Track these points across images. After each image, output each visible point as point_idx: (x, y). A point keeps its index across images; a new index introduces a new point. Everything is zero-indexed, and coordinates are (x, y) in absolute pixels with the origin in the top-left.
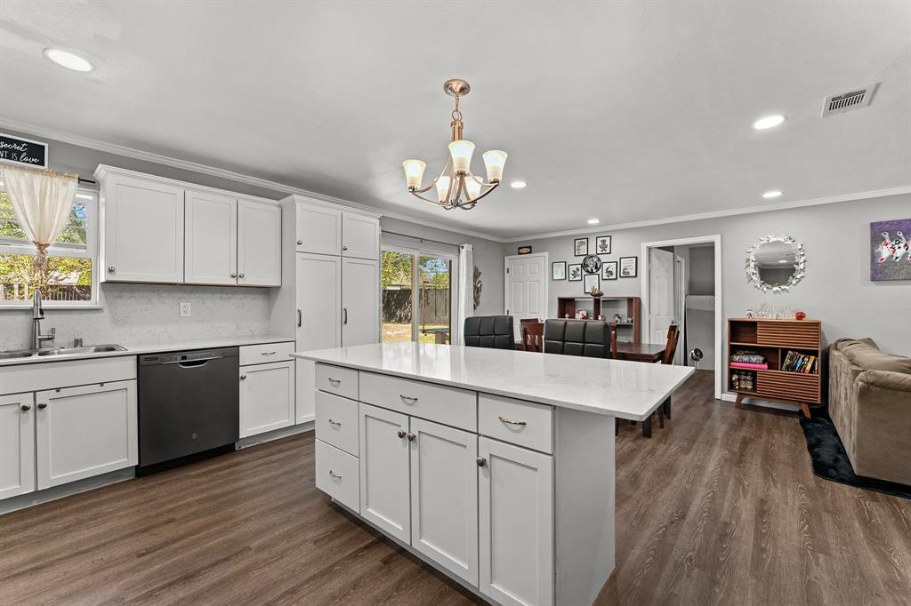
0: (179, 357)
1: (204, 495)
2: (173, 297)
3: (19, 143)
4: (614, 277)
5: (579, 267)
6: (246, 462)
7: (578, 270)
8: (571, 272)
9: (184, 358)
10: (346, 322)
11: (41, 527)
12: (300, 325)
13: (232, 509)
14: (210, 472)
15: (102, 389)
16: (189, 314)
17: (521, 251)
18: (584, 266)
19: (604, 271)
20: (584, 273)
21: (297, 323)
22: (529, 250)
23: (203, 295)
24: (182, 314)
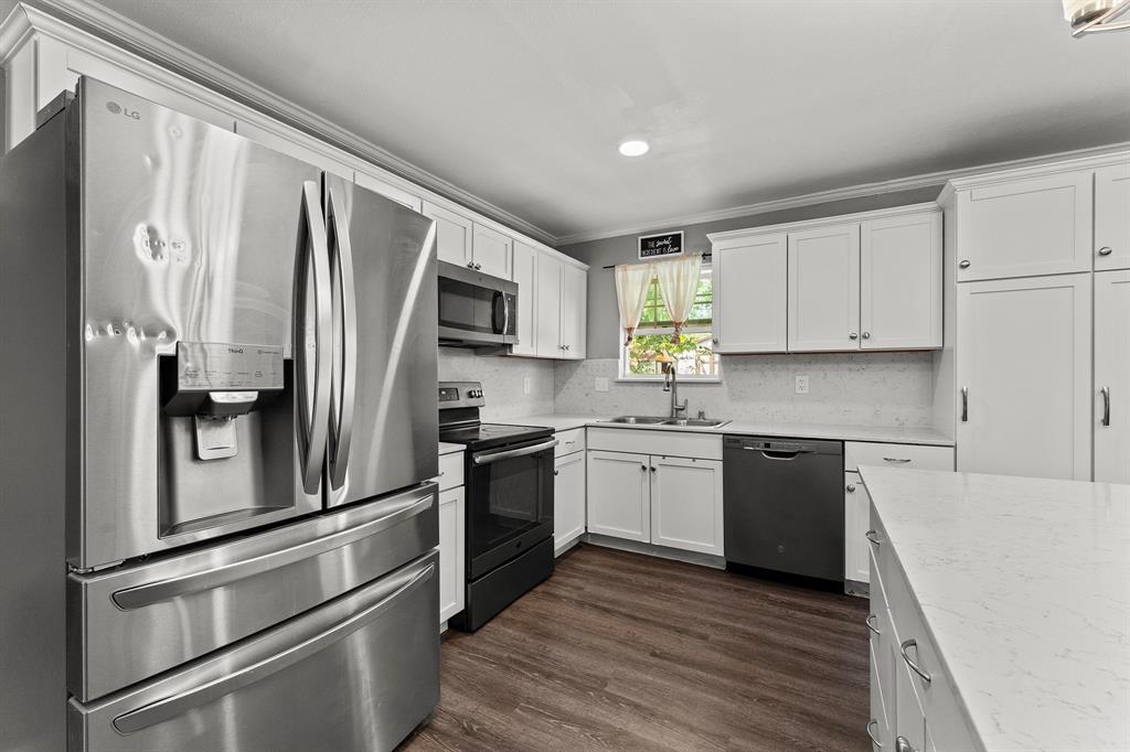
0: (762, 444)
1: (755, 630)
2: (788, 370)
3: (666, 238)
6: (842, 618)
9: (767, 445)
10: (1106, 422)
11: (641, 577)
12: (965, 418)
13: (762, 671)
14: (790, 605)
15: (693, 464)
16: (806, 391)
21: (960, 413)
23: (824, 366)
24: (798, 391)
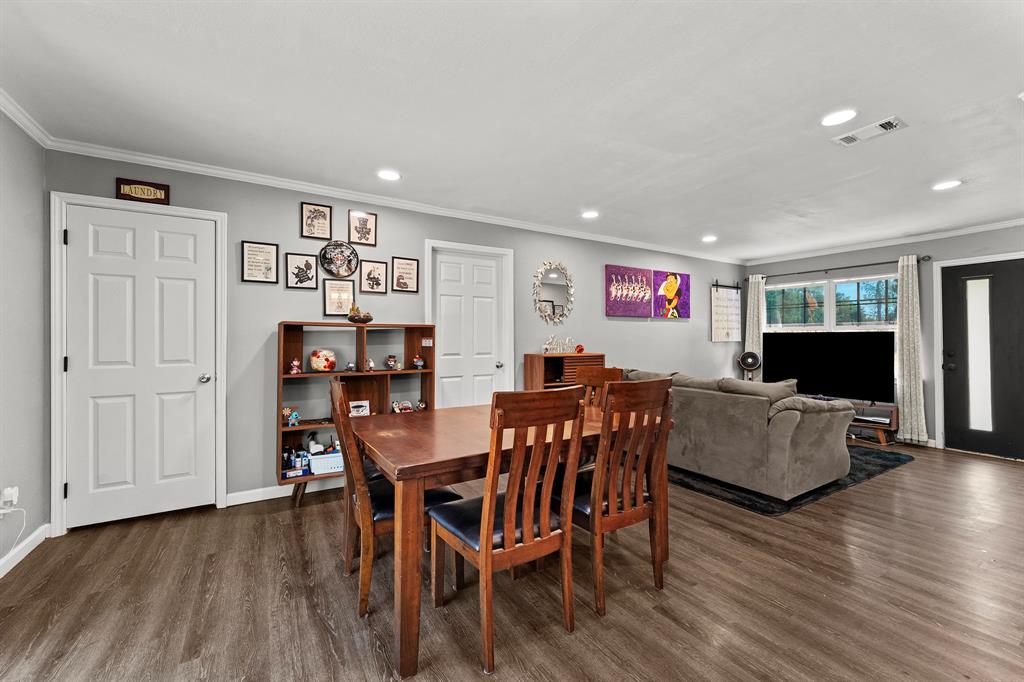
4: (382, 288)
5: (312, 261)
7: (308, 266)
8: (292, 269)
17: (125, 189)
18: (324, 259)
19: (364, 277)
20: (322, 275)
22: (160, 194)
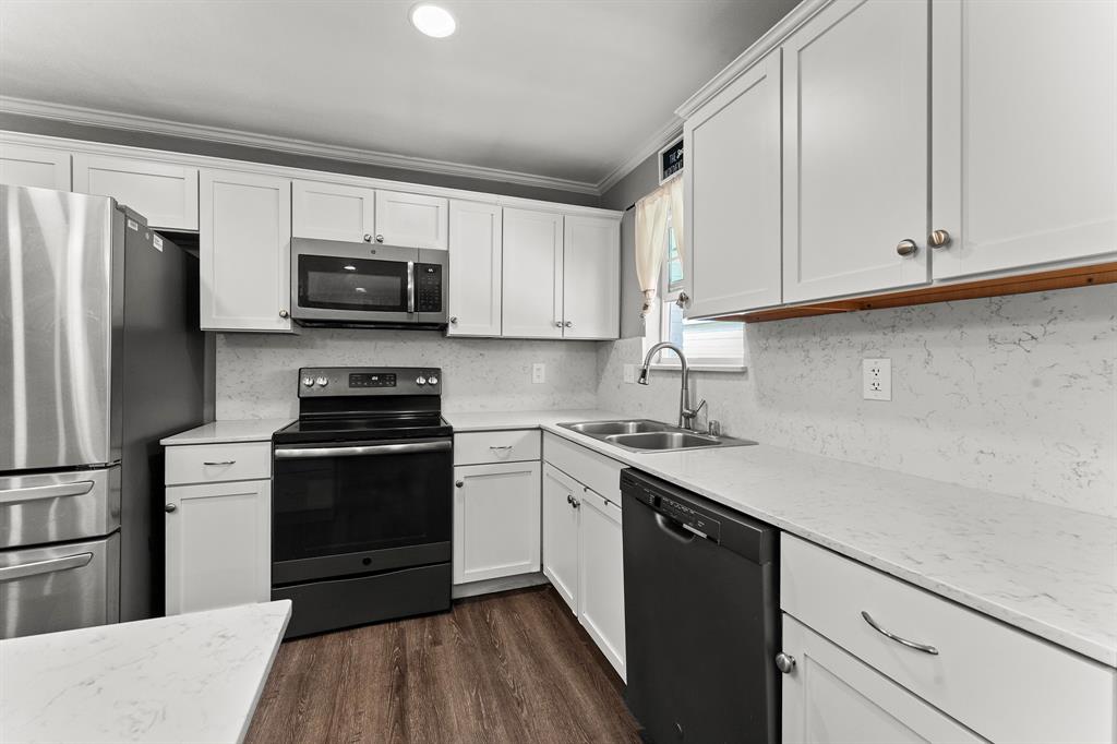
0: (653, 498)
2: (851, 344)
9: (658, 502)
16: (885, 396)
23: (928, 335)
24: (869, 393)
